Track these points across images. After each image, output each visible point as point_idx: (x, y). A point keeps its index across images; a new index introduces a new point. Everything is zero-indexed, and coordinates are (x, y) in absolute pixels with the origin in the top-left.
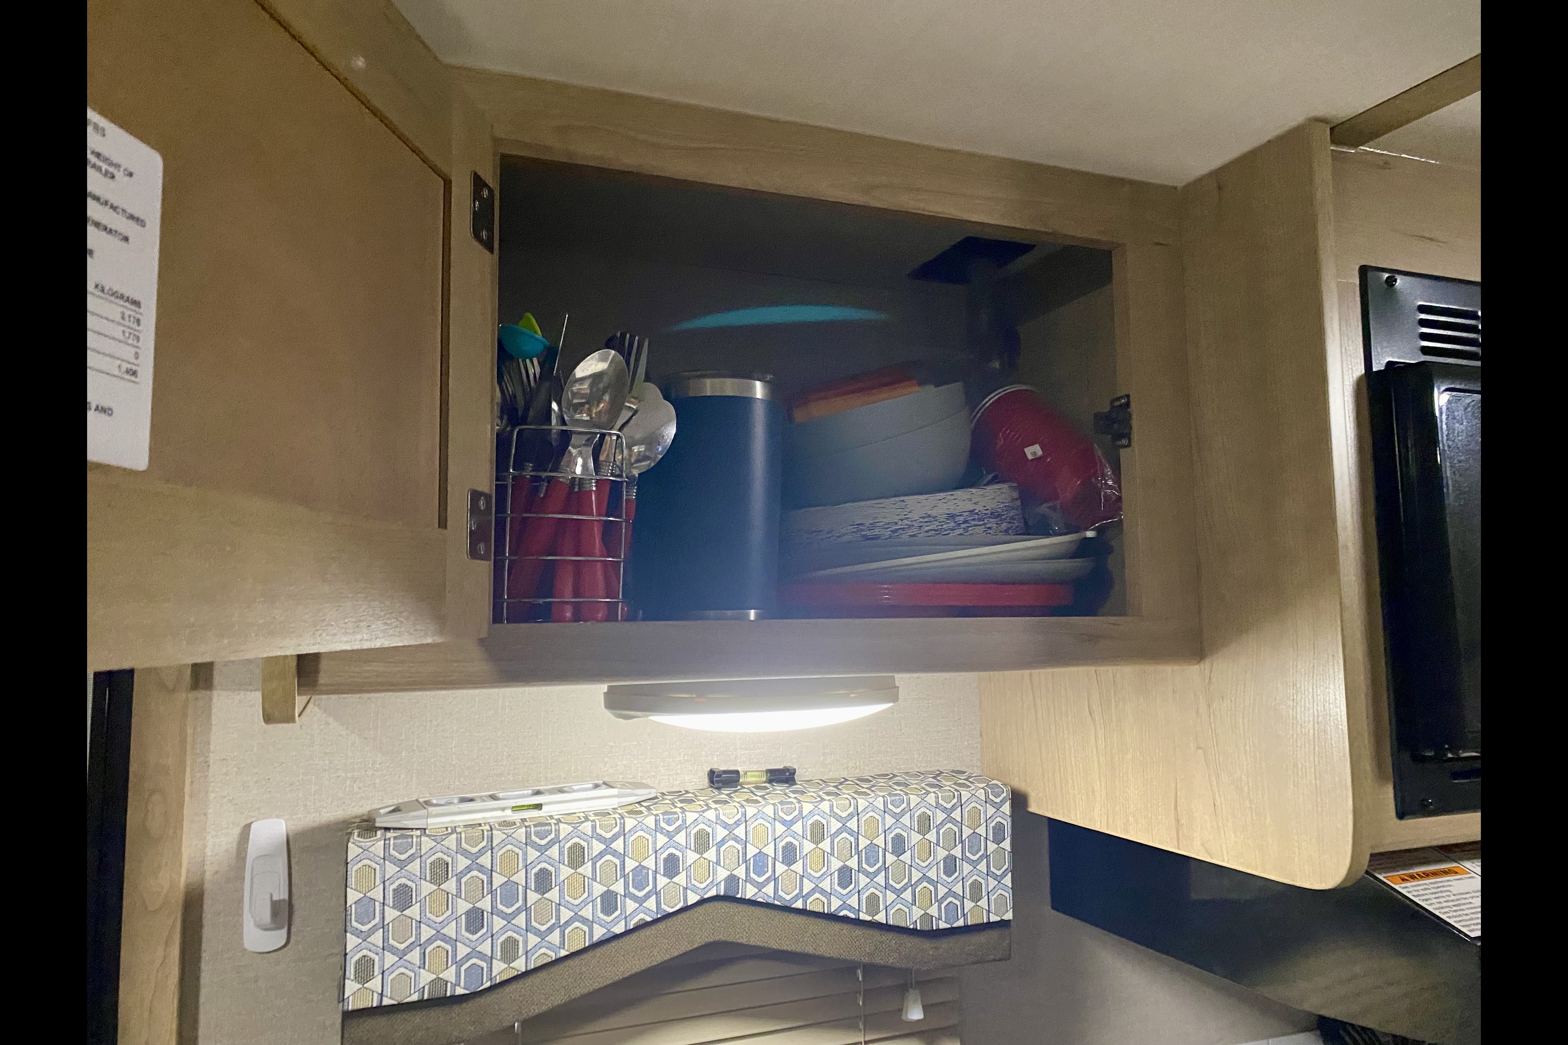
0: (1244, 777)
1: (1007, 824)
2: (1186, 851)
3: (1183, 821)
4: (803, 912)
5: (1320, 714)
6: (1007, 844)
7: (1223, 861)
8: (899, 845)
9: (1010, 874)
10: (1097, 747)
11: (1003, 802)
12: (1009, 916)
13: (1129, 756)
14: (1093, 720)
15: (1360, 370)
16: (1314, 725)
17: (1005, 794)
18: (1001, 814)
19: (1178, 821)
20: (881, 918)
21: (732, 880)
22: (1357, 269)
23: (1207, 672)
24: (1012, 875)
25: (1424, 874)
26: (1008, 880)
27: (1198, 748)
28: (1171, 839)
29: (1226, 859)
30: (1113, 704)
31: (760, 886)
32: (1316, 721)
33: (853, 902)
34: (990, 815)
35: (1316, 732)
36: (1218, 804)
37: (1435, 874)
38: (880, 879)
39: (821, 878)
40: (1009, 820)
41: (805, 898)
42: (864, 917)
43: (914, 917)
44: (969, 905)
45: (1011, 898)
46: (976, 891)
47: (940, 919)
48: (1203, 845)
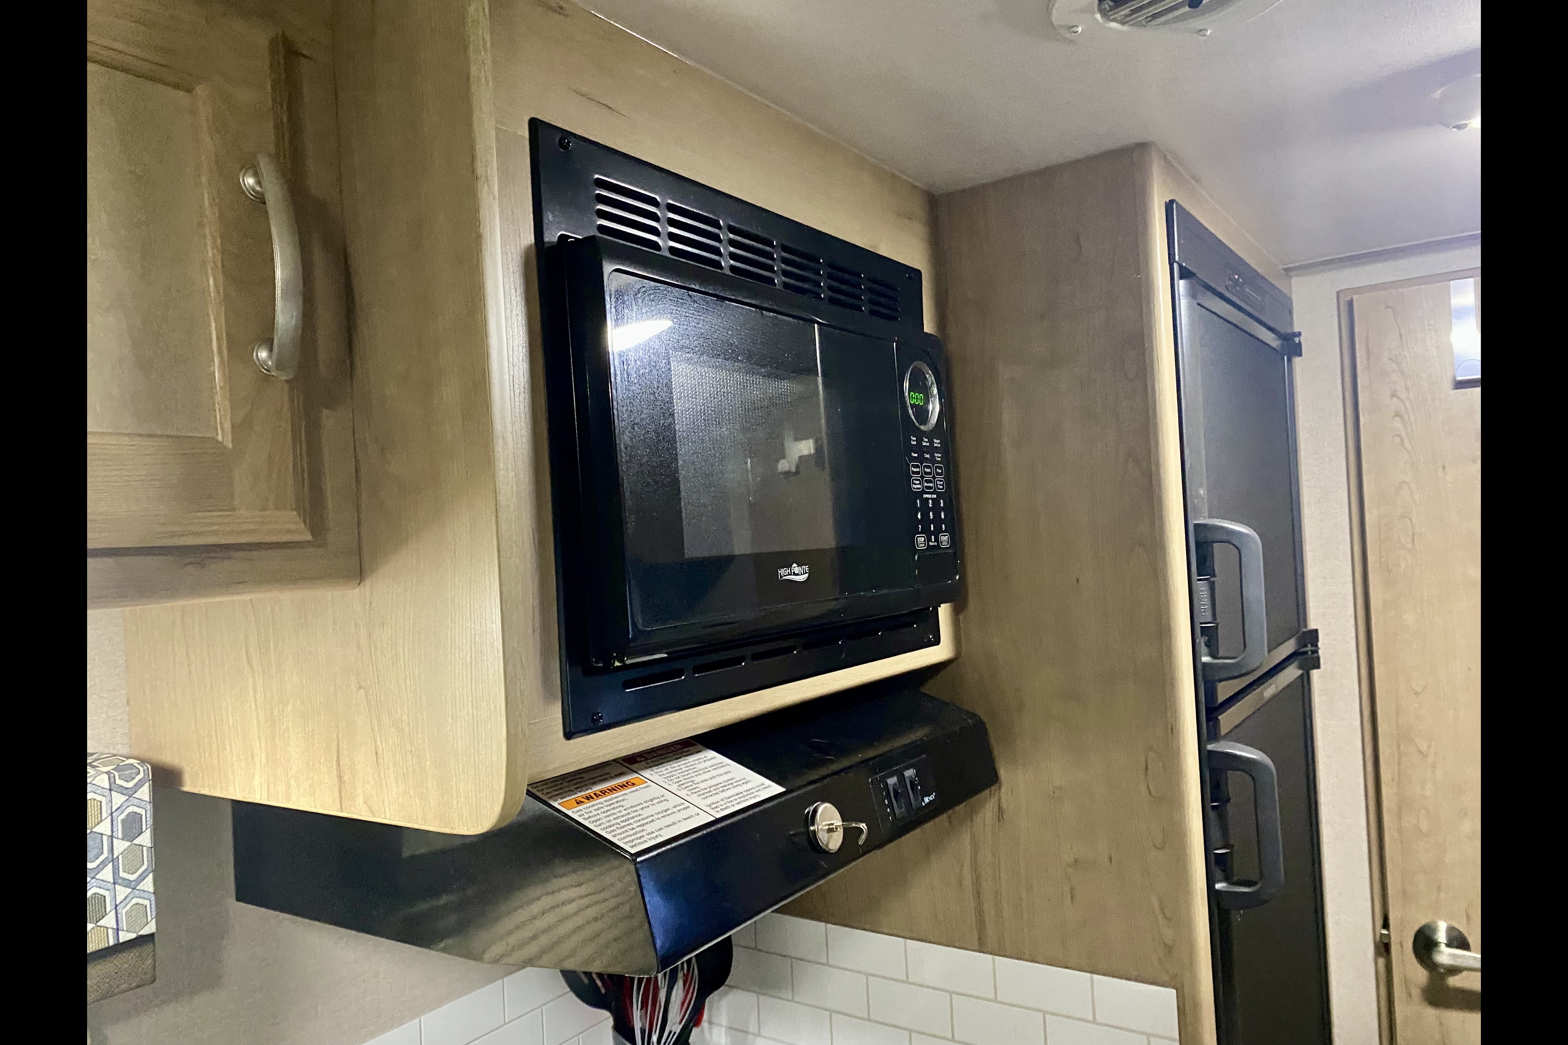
0: (405, 717)
1: (146, 813)
2: (348, 813)
3: (346, 778)
5: (477, 632)
6: (145, 839)
7: (385, 818)
9: (151, 875)
10: (256, 700)
11: (138, 786)
12: (151, 928)
13: (290, 707)
14: (251, 667)
15: (529, 239)
16: (471, 645)
17: (141, 775)
18: (136, 802)
19: (340, 777)
22: (527, 121)
23: (368, 595)
24: (154, 875)
25: (601, 792)
26: (148, 884)
27: (360, 688)
28: (334, 801)
29: (388, 816)
30: (272, 644)
32: (473, 642)
34: (118, 806)
35: (473, 654)
36: (380, 751)
37: (612, 790)
40: (149, 807)
45: (153, 906)
48: (366, 803)
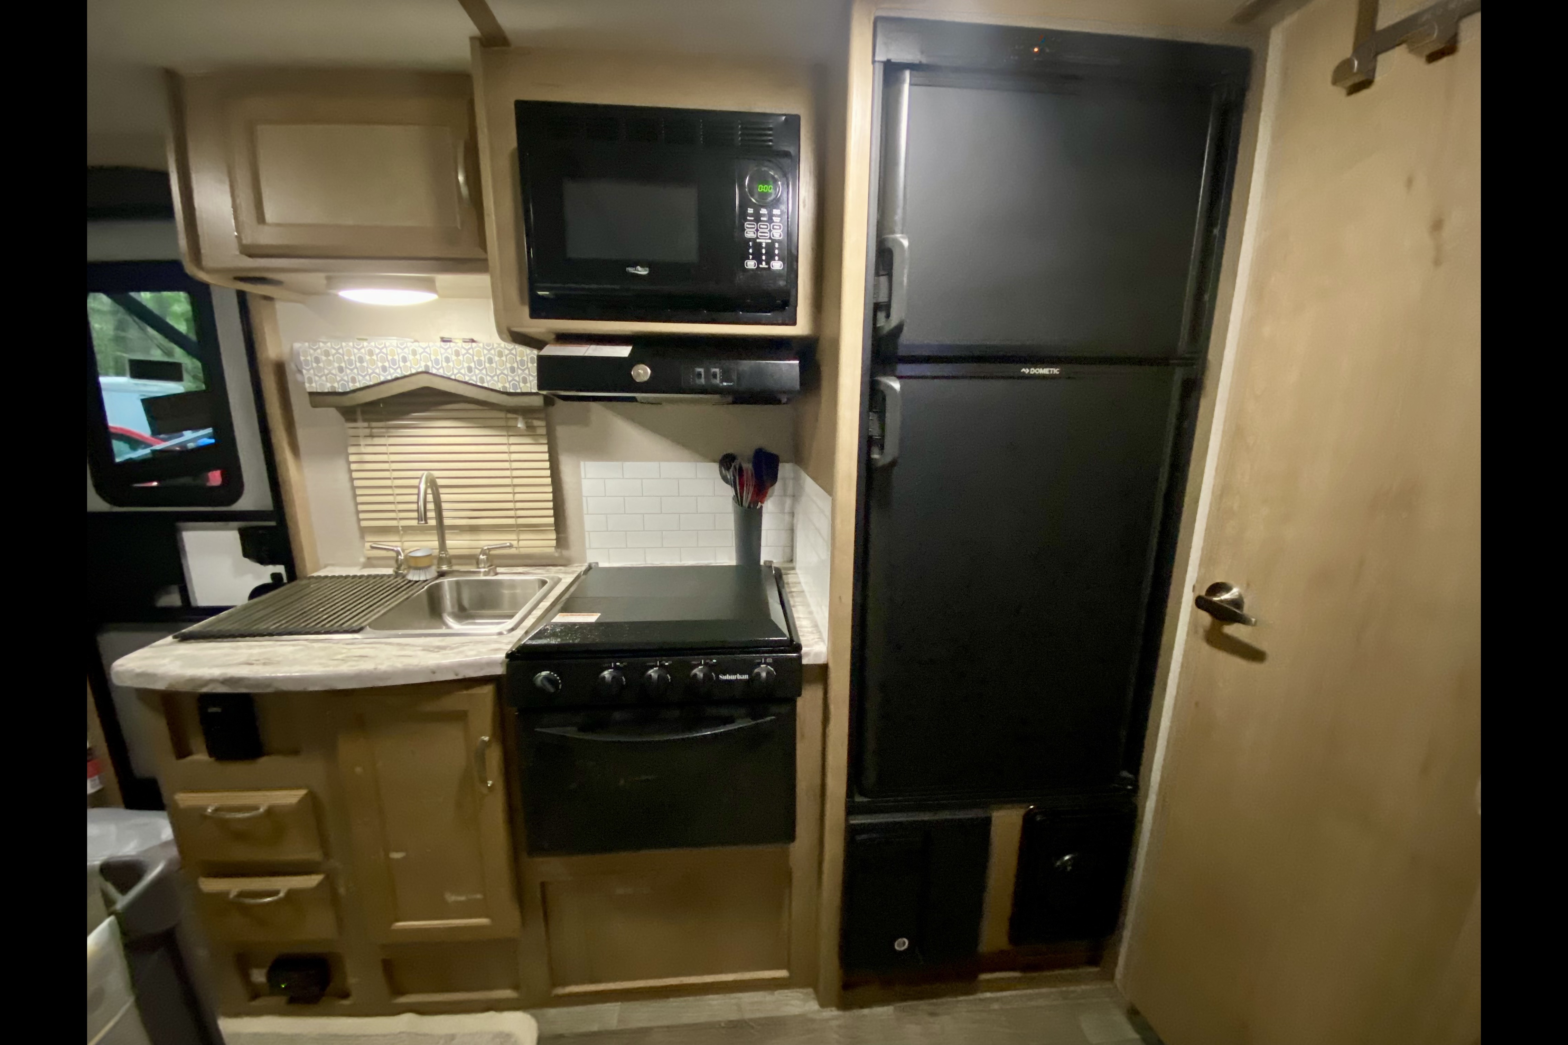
4: (455, 380)
6: (535, 364)
8: (490, 361)
12: (536, 391)
20: (485, 385)
21: (427, 366)
22: (514, 102)
26: (536, 379)
31: (438, 369)
33: (474, 378)
38: (484, 371)
39: (461, 369)
41: (455, 375)
42: (479, 384)
43: (499, 387)
44: (522, 385)
45: (537, 385)
46: (525, 381)
47: (510, 388)
